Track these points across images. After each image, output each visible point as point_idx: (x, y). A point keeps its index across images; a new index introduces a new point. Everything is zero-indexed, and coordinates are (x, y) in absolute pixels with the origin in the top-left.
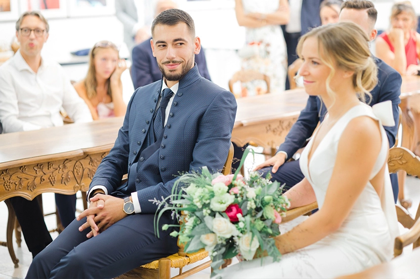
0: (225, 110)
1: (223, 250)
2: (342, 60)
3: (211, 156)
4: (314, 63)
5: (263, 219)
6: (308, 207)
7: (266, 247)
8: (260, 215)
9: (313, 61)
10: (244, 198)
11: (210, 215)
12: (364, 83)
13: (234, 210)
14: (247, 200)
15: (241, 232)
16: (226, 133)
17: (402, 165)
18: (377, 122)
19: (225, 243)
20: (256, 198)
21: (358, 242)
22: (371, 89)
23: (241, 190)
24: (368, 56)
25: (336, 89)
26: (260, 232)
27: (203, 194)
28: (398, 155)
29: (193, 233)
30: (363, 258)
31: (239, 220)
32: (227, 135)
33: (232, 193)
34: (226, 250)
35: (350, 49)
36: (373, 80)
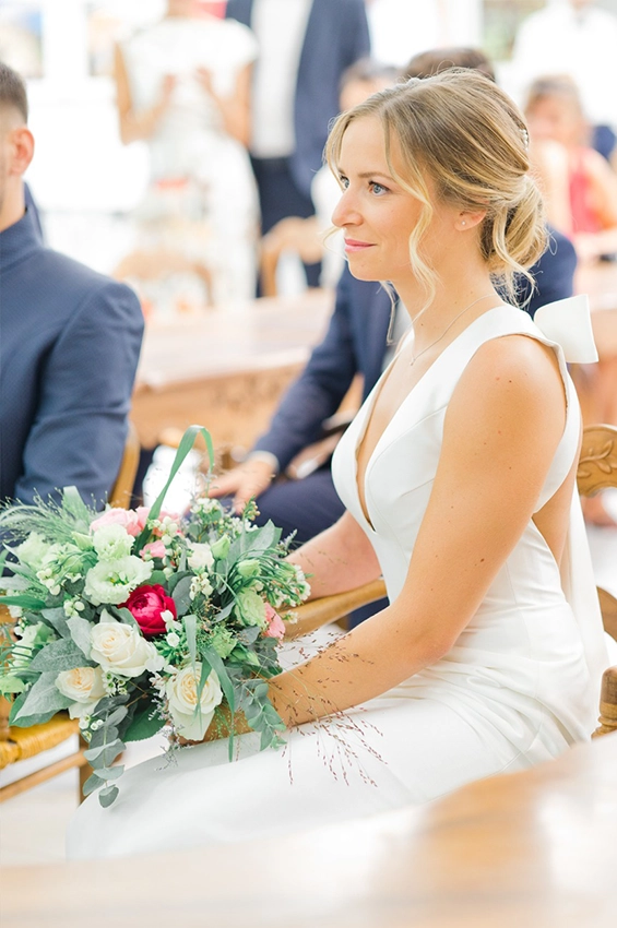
0: (114, 334)
1: (122, 712)
2: (453, 179)
3: (75, 460)
4: (375, 186)
5: (233, 625)
6: (352, 596)
7: (242, 704)
8: (225, 613)
9: (371, 183)
10: (182, 568)
11: (81, 614)
12: (514, 245)
13: (153, 601)
14: (190, 573)
15: (172, 663)
16: (116, 396)
17: (611, 473)
18: (552, 352)
19: (124, 693)
20: (215, 568)
21: (504, 687)
22: (532, 264)
23: (171, 546)
24: (525, 168)
25: (436, 263)
26: (226, 661)
27: (64, 557)
28: (598, 448)
29: (36, 666)
30: (517, 731)
31: (167, 627)
32: (118, 404)
33: (146, 556)
34: (129, 714)
35: (474, 148)
36: (537, 236)
